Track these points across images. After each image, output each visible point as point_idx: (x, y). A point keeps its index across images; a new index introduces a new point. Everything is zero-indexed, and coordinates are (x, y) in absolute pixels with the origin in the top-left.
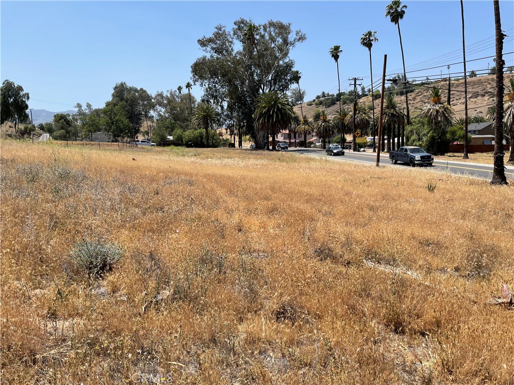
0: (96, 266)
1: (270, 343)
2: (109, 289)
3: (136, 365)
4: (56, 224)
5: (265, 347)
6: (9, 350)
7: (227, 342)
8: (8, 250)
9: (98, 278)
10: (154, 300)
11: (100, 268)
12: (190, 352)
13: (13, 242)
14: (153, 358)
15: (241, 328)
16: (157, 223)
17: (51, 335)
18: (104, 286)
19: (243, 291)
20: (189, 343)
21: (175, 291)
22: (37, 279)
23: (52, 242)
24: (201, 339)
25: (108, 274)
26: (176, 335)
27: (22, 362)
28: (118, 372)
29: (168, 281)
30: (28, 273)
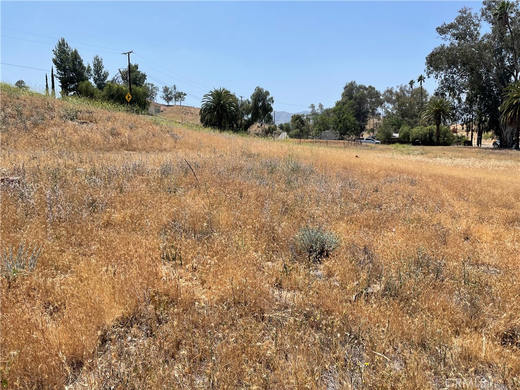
0: (315, 251)
1: (490, 365)
2: (325, 273)
3: (343, 346)
4: (287, 210)
5: (483, 368)
6: (245, 305)
7: (437, 351)
8: (251, 227)
9: (316, 261)
10: (365, 292)
11: (319, 252)
12: (395, 349)
13: (255, 221)
14: (359, 343)
15: (457, 342)
16: (374, 220)
17: (277, 301)
18: (321, 270)
19: (463, 303)
20: (397, 341)
21: (385, 287)
22: (270, 253)
23: (283, 225)
24: (408, 340)
25: (325, 259)
26: (383, 329)
27: (254, 317)
28: (328, 347)
29: (379, 277)
30: (263, 247)
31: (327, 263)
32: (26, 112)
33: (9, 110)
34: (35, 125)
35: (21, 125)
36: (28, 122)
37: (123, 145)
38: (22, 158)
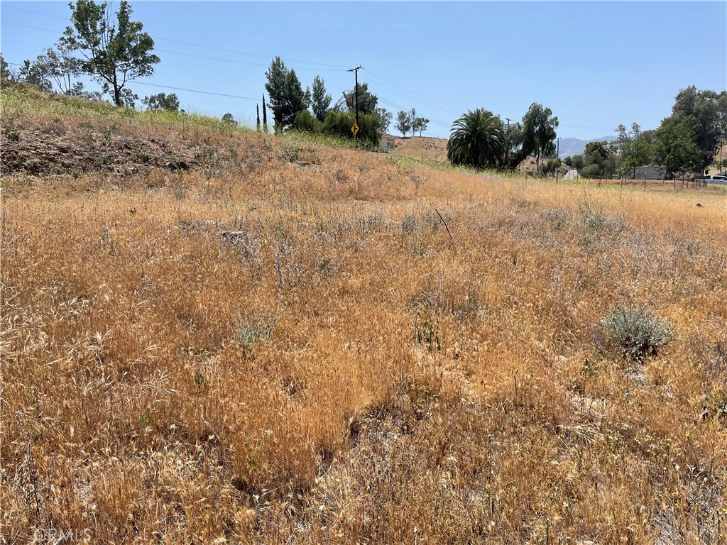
2: (651, 378)
4: (586, 285)
6: (531, 409)
11: (640, 347)
14: (710, 482)
18: (644, 373)
25: (650, 358)
30: (550, 335)
31: (654, 364)
32: (241, 153)
33: (222, 151)
34: (251, 168)
35: (236, 169)
36: (243, 166)
37: (351, 192)
38: (241, 210)
